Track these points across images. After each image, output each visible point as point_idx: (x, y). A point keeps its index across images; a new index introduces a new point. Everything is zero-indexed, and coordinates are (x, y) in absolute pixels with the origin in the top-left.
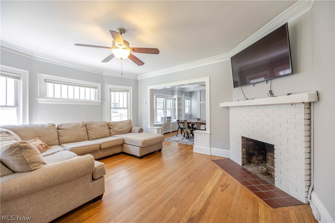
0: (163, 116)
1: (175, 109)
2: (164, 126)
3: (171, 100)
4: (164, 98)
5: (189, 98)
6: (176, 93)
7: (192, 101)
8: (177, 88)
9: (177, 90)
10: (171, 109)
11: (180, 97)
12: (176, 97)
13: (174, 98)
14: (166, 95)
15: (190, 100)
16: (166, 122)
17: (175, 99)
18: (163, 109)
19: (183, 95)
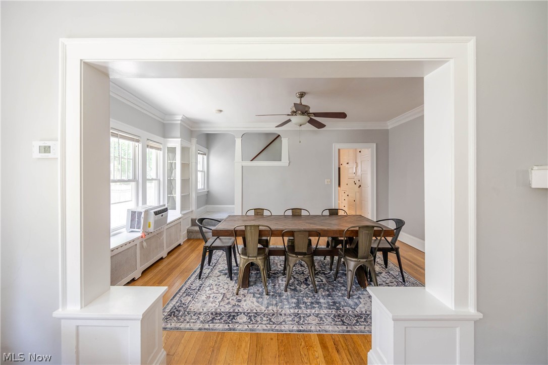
0: (132, 206)
1: (171, 182)
2: (145, 244)
3: (160, 153)
4: (138, 141)
5: (205, 150)
6: (178, 132)
7: (212, 158)
8: (180, 118)
9: (179, 122)
10: (159, 180)
11: (186, 144)
12: (175, 143)
13: (170, 145)
14: (145, 134)
15: (205, 157)
16: (151, 229)
17: (172, 150)
18: (135, 180)
19: (194, 141)
